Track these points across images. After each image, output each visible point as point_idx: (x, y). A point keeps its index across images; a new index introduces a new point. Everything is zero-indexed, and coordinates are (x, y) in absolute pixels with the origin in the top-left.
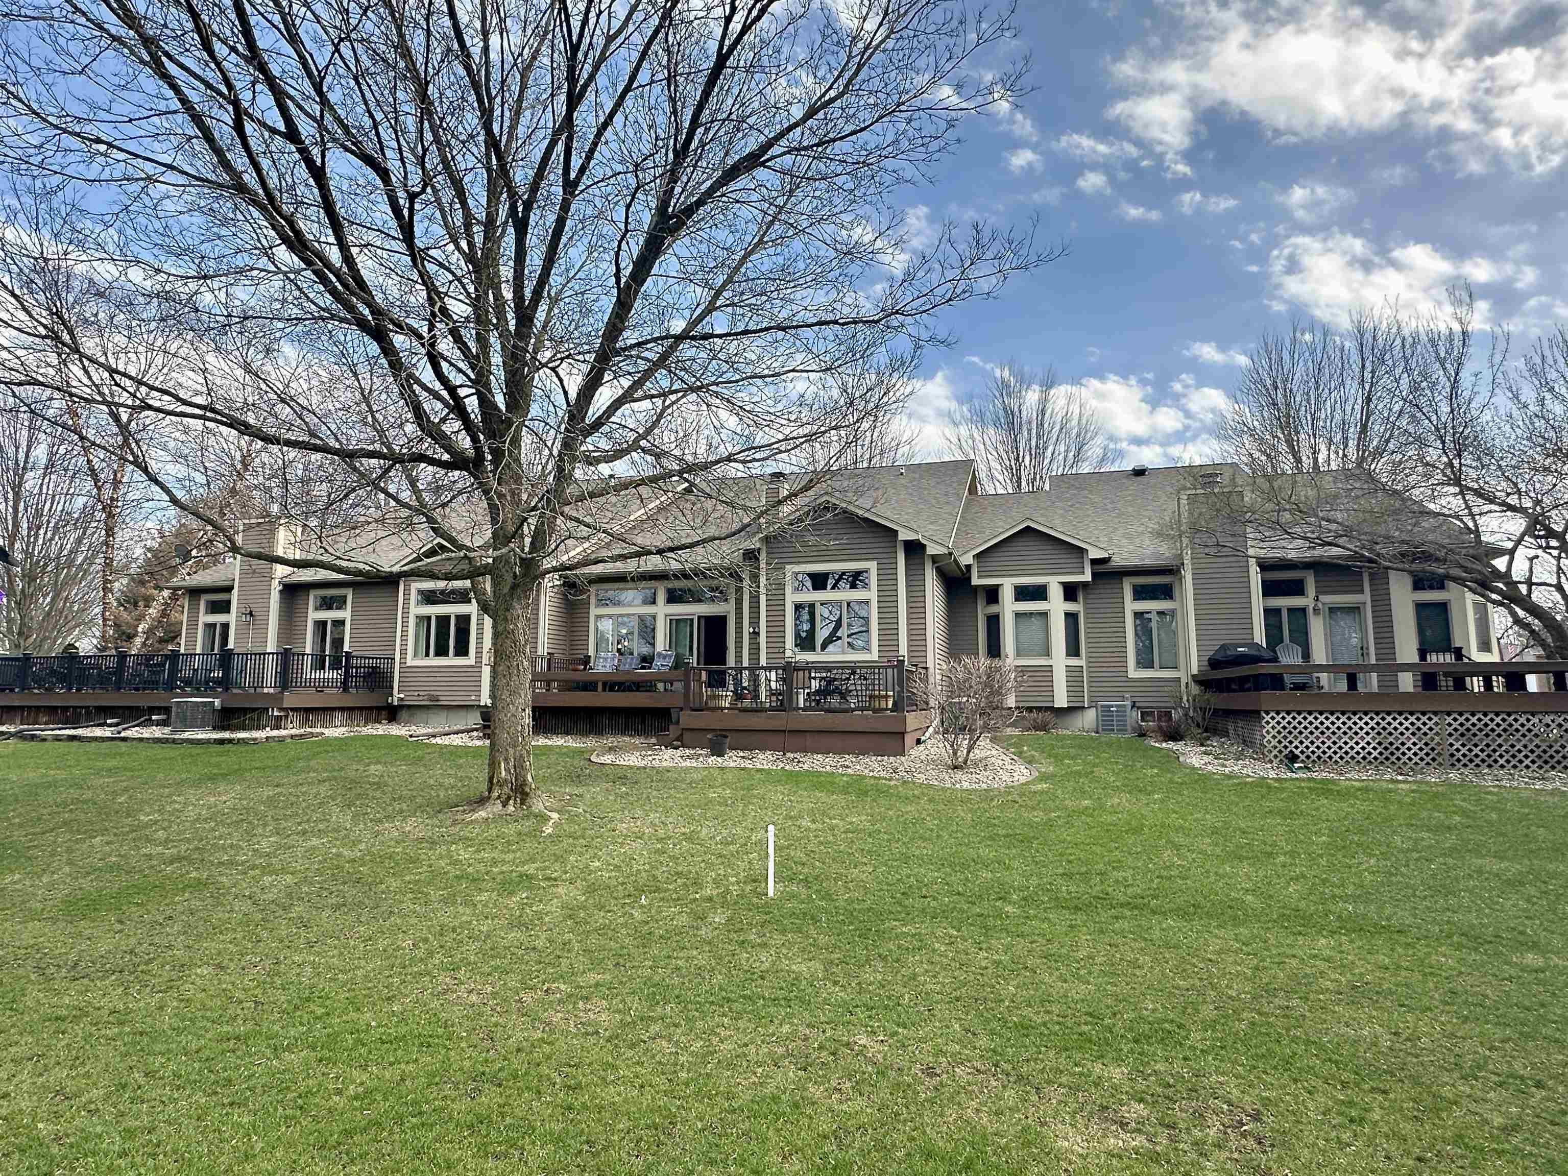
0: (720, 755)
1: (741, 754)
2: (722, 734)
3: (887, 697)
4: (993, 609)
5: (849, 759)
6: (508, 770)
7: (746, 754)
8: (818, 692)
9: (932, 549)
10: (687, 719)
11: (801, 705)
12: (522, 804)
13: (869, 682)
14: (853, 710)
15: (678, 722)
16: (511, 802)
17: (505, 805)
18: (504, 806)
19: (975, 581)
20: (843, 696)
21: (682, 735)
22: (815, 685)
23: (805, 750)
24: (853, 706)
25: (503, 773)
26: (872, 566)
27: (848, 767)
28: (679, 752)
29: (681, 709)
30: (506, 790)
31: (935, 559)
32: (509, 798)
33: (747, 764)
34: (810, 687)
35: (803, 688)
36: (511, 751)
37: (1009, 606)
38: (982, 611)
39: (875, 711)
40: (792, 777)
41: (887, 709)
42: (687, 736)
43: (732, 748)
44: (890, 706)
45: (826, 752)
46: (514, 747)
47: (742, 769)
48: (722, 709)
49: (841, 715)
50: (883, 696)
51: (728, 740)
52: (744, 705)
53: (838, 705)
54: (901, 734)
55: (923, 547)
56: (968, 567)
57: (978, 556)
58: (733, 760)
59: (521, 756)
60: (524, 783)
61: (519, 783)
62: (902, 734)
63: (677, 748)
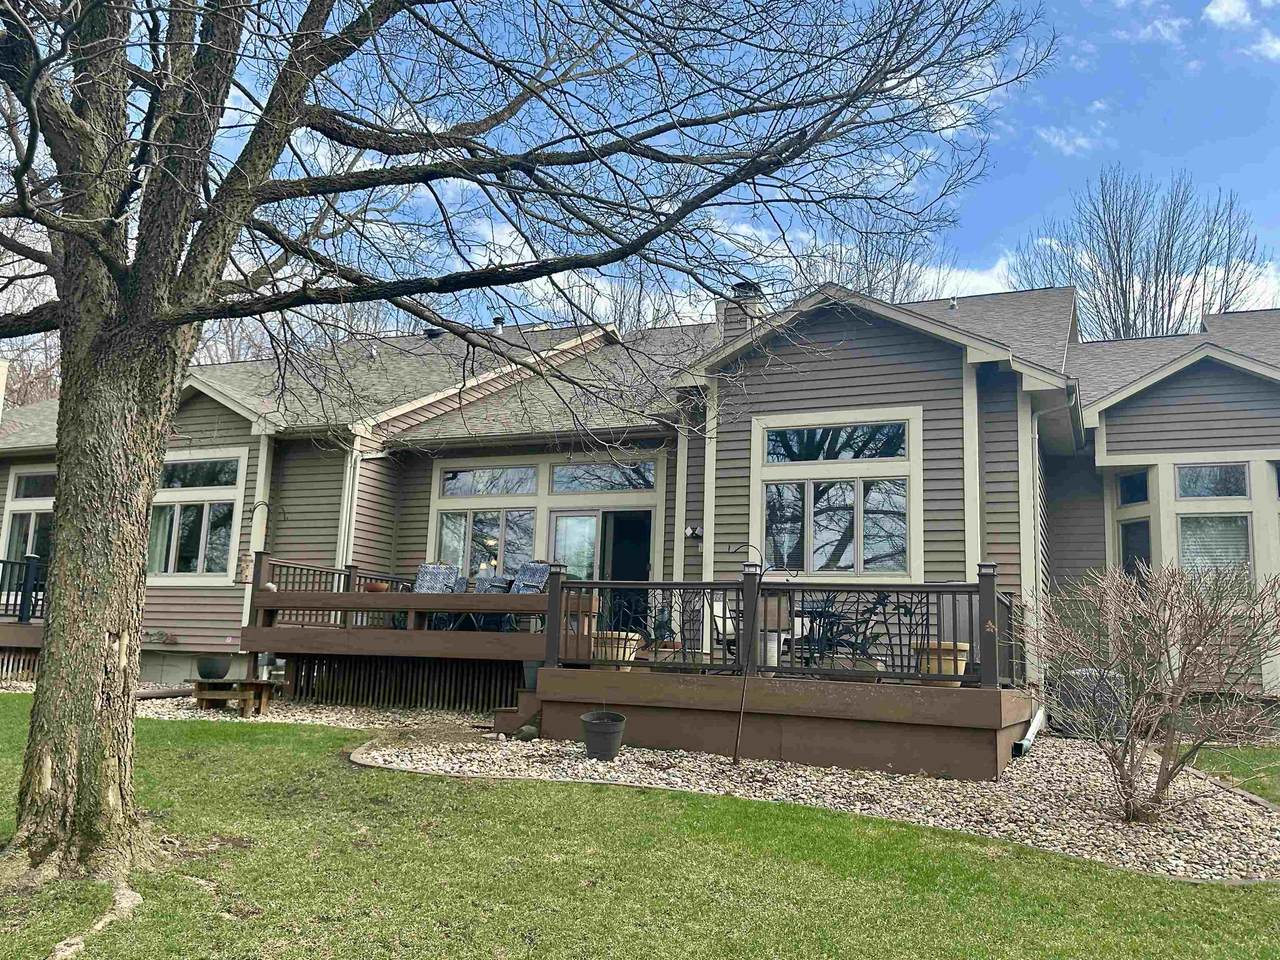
0: (604, 753)
1: (649, 756)
2: (612, 713)
3: (955, 652)
4: (1136, 511)
5: (875, 781)
6: (59, 776)
7: (659, 756)
8: (807, 640)
9: (1034, 381)
10: (551, 682)
11: (773, 661)
12: (81, 860)
13: (917, 619)
14: (880, 676)
15: (534, 690)
16: (55, 856)
17: (36, 861)
18: (34, 865)
19: (1103, 459)
20: (861, 649)
21: (540, 712)
22: (801, 627)
23: (780, 755)
24: (880, 667)
25: (48, 783)
26: (913, 417)
27: (871, 799)
28: (526, 748)
29: (542, 664)
30: (49, 824)
31: (1037, 399)
32: (52, 845)
33: (657, 780)
34: (791, 629)
35: (778, 631)
36: (73, 732)
37: (1167, 505)
38: (1113, 516)
39: (928, 680)
40: (748, 817)
41: (956, 677)
42: (549, 713)
43: (633, 744)
44: (961, 671)
45: (822, 761)
46: (82, 720)
47: (642, 791)
48: (618, 665)
49: (858, 687)
50: (948, 651)
51: (622, 725)
52: (661, 658)
53: (848, 665)
54: (989, 734)
55: (1016, 377)
56: (1091, 432)
57: (1107, 414)
58: (628, 769)
59: (97, 743)
60: (96, 810)
61: (85, 807)
62: (992, 732)
63: (526, 738)
